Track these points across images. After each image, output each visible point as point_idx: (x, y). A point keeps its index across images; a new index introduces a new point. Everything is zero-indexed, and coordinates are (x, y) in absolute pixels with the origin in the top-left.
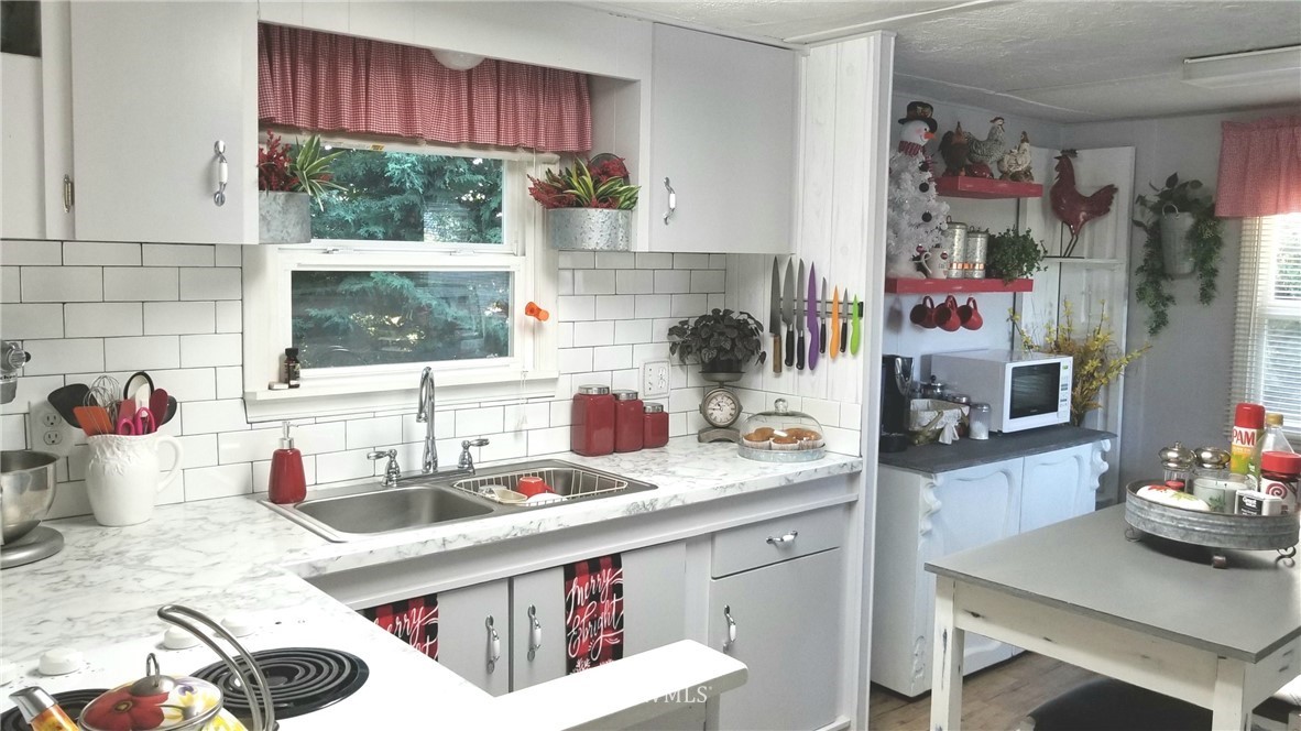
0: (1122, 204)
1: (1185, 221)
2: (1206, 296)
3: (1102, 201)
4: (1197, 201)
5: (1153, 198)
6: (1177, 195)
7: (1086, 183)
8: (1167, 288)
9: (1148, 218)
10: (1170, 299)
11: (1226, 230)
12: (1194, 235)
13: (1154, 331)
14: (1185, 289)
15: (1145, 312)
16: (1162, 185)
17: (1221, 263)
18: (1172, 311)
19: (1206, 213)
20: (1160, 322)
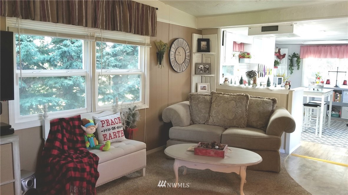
0: (286, 56)
1: (296, 59)
2: (298, 69)
3: (284, 56)
4: (297, 56)
5: (291, 56)
6: (295, 55)
7: (282, 53)
8: (293, 68)
9: (290, 58)
10: (293, 69)
11: (301, 60)
12: (297, 61)
13: (291, 74)
14: (295, 68)
15: (290, 71)
16: (293, 54)
17: (300, 64)
18: (293, 71)
19: (298, 58)
20: (292, 72)
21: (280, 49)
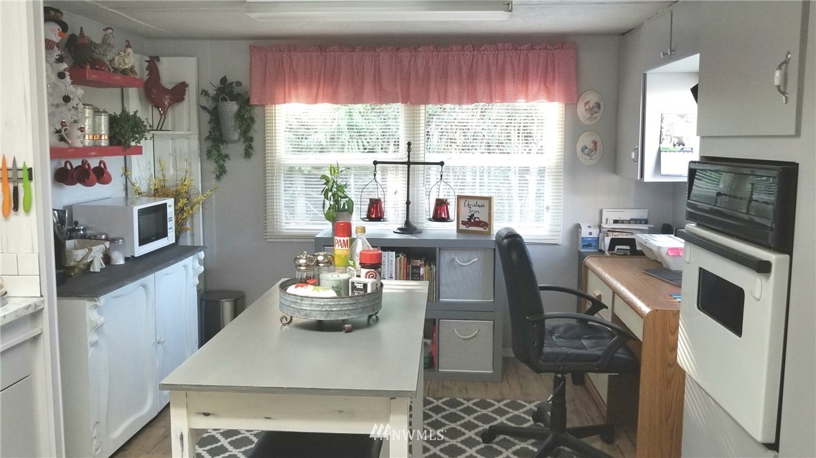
0: (191, 95)
1: (232, 107)
2: (248, 153)
3: (179, 92)
4: (239, 94)
5: (212, 92)
6: (226, 90)
7: (169, 80)
8: (224, 149)
9: (209, 104)
10: (227, 156)
11: (256, 112)
12: (239, 116)
13: (218, 177)
14: (235, 149)
15: (212, 166)
16: (217, 83)
17: (255, 133)
18: (228, 165)
19: (245, 102)
20: (221, 172)
21: (157, 58)
